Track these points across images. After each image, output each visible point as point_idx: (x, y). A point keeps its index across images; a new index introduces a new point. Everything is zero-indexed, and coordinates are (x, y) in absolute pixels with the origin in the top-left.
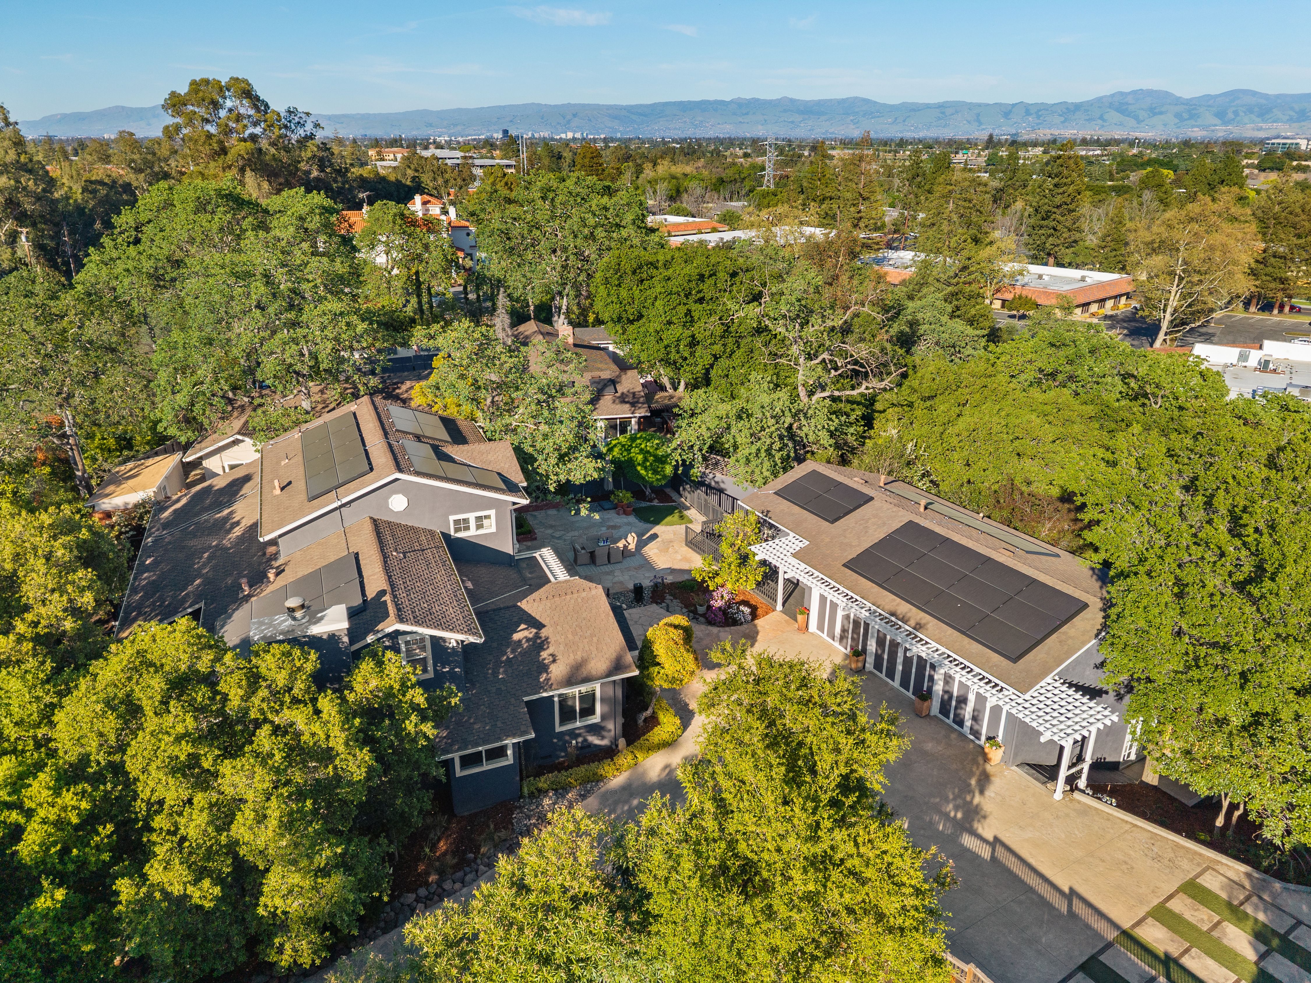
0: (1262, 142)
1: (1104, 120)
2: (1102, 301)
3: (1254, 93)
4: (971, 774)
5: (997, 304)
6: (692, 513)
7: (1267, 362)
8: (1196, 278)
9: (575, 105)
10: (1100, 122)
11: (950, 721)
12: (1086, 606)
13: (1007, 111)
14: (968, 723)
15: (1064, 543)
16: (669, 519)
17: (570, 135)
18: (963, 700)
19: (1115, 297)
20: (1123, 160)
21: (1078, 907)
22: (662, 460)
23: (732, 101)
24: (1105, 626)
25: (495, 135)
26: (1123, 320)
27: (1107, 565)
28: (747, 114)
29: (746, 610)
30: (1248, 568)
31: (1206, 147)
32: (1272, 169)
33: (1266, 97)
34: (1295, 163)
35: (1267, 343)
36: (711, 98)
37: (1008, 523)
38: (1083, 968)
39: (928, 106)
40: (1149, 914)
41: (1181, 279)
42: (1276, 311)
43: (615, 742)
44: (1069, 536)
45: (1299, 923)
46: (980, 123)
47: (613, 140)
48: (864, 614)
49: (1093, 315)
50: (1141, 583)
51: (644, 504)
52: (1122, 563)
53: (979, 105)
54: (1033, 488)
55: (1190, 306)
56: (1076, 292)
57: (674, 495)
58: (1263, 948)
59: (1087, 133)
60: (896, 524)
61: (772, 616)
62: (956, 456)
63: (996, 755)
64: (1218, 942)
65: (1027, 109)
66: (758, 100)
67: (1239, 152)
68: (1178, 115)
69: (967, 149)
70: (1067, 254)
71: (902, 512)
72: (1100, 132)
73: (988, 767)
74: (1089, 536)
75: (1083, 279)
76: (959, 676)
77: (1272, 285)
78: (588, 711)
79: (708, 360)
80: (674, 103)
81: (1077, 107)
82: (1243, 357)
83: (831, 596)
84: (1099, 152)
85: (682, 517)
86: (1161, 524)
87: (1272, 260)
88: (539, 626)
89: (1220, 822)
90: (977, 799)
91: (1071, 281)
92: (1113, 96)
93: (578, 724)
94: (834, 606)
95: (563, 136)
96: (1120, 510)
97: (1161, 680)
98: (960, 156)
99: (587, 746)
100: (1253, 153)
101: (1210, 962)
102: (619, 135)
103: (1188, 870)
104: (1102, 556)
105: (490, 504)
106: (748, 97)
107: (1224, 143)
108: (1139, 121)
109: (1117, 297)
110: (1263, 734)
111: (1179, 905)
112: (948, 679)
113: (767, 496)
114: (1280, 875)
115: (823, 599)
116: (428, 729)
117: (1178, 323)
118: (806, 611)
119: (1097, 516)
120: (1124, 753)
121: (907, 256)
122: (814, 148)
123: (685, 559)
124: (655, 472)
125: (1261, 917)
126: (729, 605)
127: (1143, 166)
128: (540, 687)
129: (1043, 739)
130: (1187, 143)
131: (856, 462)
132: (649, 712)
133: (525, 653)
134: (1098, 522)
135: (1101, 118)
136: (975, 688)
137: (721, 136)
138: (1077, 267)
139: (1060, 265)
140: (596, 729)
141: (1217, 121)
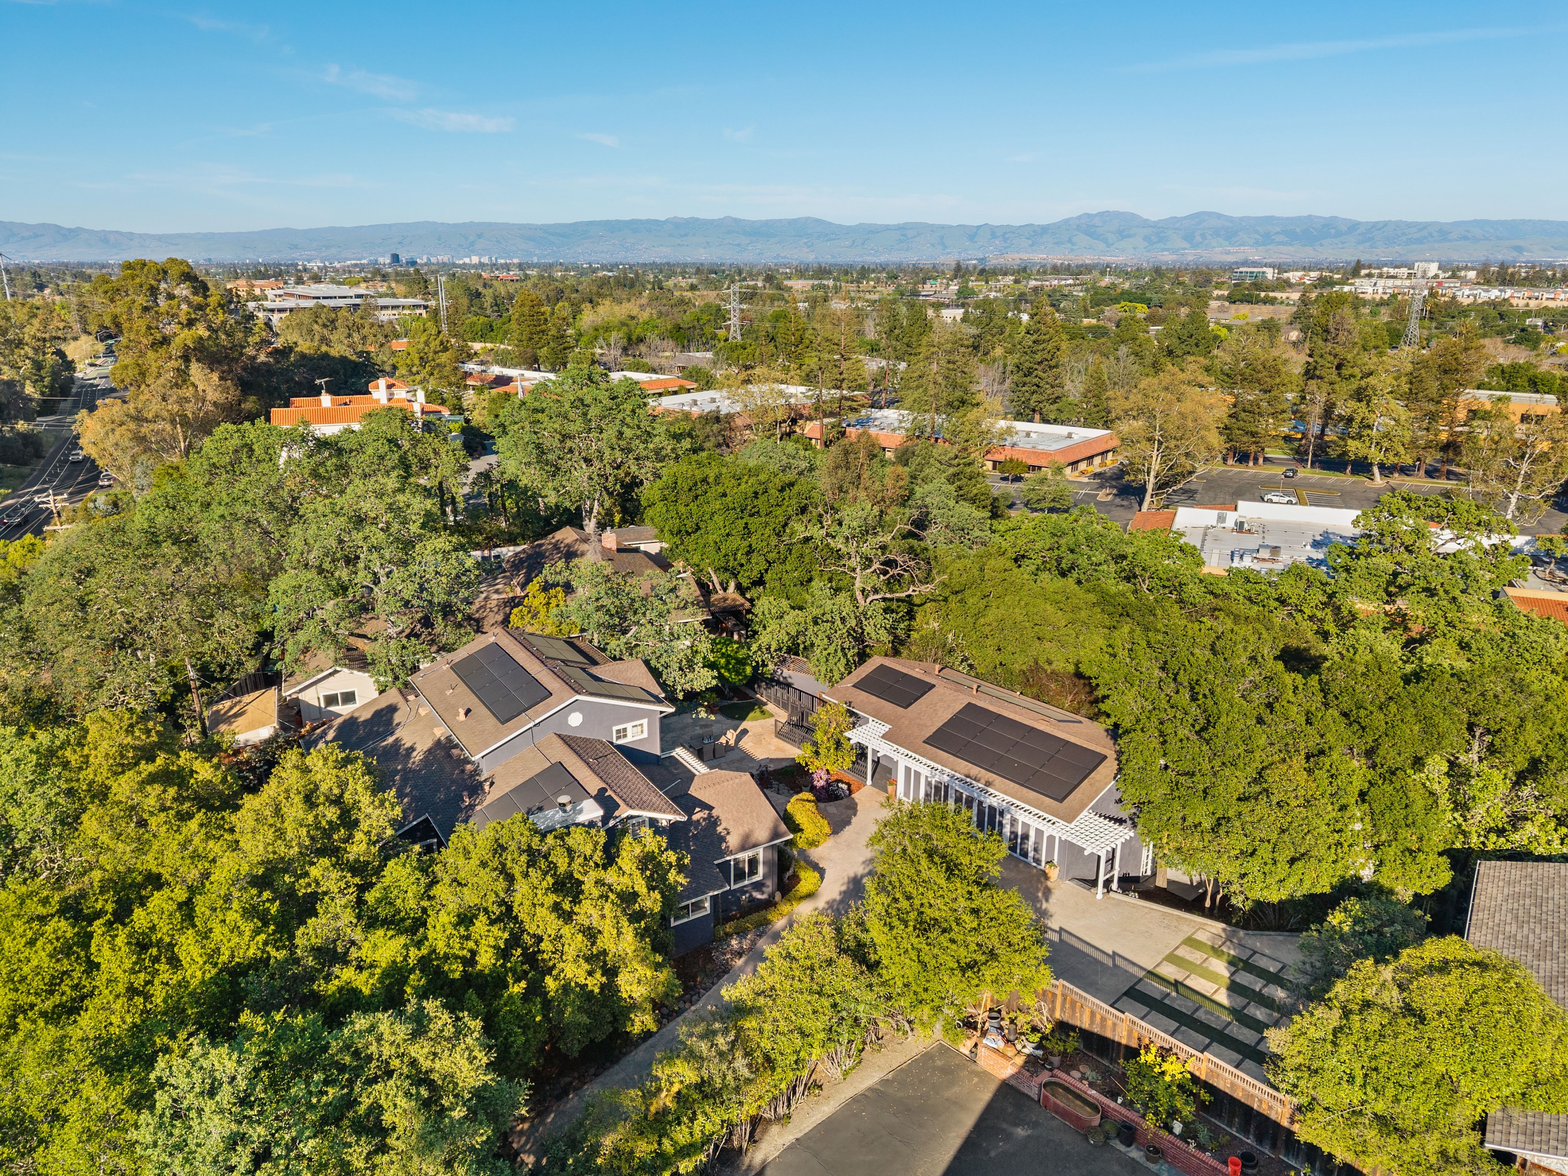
0: (1230, 268)
1: (1073, 244)
2: (1090, 458)
3: (1219, 216)
4: (1038, 890)
5: (989, 465)
6: (770, 707)
7: (1242, 523)
8: (1172, 444)
9: (479, 224)
10: (1069, 245)
11: (1017, 855)
12: (1105, 757)
13: (972, 233)
14: (1031, 854)
15: (1083, 712)
16: (751, 715)
17: (475, 260)
18: (1025, 837)
19: (1102, 453)
20: (1096, 293)
21: (1119, 962)
22: (742, 662)
23: (667, 221)
24: (1120, 770)
25: (381, 260)
26: (1112, 478)
27: (1116, 726)
28: (686, 235)
29: (845, 787)
30: (1202, 721)
31: (1176, 274)
32: (1242, 301)
33: (1230, 219)
34: (1263, 294)
35: (1241, 504)
36: (643, 217)
37: (1037, 697)
38: (1126, 994)
39: (887, 228)
40: (1164, 959)
41: (1160, 443)
42: (1251, 464)
43: (772, 895)
44: (1087, 706)
45: (1255, 952)
46: (945, 247)
47: (530, 266)
48: (946, 779)
49: (1082, 473)
50: (1138, 736)
51: (725, 703)
52: (1126, 723)
53: (943, 227)
54: (1054, 666)
55: (1171, 468)
56: (1062, 451)
57: (750, 692)
58: (1233, 969)
59: (1057, 258)
60: (959, 707)
61: (863, 790)
62: (988, 642)
63: (1054, 874)
64: (1206, 969)
65: (994, 232)
66: (697, 219)
67: (1209, 281)
68: (1146, 238)
69: (935, 279)
70: (1051, 410)
71: (961, 696)
72: (1071, 256)
73: (1049, 884)
74: (1103, 707)
75: (1069, 436)
76: (1022, 817)
77: (1245, 439)
78: (753, 871)
79: (763, 566)
80: (600, 223)
81: (1044, 230)
82: (1221, 519)
83: (914, 766)
84: (1070, 282)
85: (762, 712)
86: (1147, 695)
87: (1243, 414)
88: (710, 808)
89: (1208, 904)
90: (1044, 905)
91: (1058, 438)
92: (1079, 217)
93: (746, 882)
94: (918, 774)
95: (467, 260)
96: (1121, 687)
97: (1158, 800)
98: (927, 286)
99: (752, 899)
100: (1223, 283)
101: (1202, 980)
102: (535, 260)
103: (1186, 931)
104: (1113, 720)
105: (641, 714)
106: (686, 216)
107: (1194, 273)
108: (1109, 245)
109: (1104, 453)
110: (1222, 831)
111: (1184, 952)
112: (1014, 821)
113: (847, 689)
114: (1245, 927)
115: (908, 770)
116: (682, 879)
117: (1161, 486)
118: (894, 783)
119: (1107, 693)
120: (1142, 870)
121: (891, 415)
122: (769, 279)
123: (779, 749)
124: (738, 673)
125: (1232, 952)
126: (829, 784)
127: (1115, 300)
128: (722, 854)
129: (1086, 853)
130: (1158, 272)
131: (905, 652)
132: (791, 872)
133: (704, 829)
134: (1107, 697)
135: (1070, 241)
136: (1035, 824)
137: (658, 261)
138: (1063, 423)
139: (1045, 421)
140: (758, 886)
141: (1186, 245)
